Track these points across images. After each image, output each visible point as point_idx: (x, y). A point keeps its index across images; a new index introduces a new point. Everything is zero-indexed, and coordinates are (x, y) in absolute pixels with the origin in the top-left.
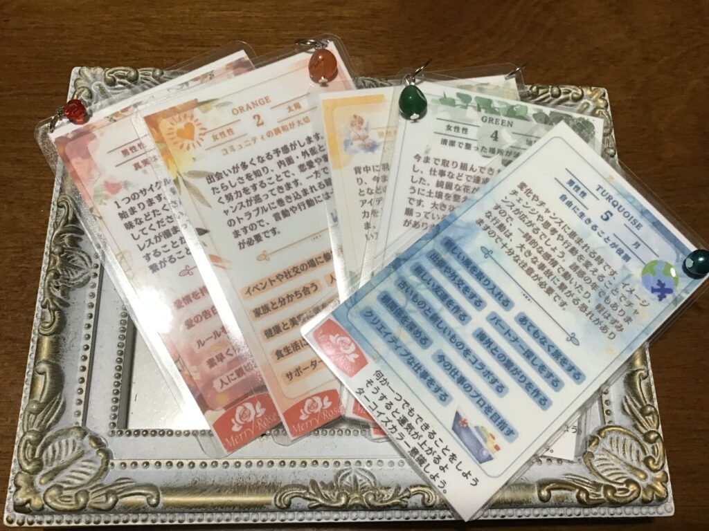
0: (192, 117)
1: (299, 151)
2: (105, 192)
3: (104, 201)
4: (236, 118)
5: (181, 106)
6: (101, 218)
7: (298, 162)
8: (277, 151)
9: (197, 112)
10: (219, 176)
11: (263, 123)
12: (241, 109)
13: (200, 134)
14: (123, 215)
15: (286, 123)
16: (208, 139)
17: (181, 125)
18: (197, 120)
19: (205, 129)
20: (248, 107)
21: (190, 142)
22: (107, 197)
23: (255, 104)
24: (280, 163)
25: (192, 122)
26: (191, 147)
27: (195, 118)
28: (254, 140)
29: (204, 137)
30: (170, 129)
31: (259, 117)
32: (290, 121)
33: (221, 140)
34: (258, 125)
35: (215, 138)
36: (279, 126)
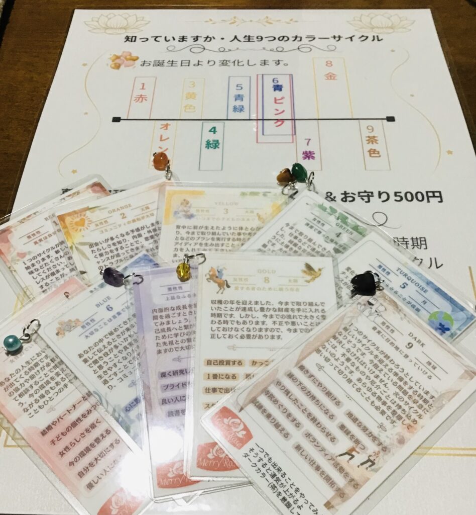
0: (85, 215)
1: (146, 230)
2: (18, 258)
3: (17, 262)
4: (111, 215)
5: (79, 210)
6: (15, 271)
7: (144, 236)
8: (133, 231)
9: (88, 213)
10: (97, 244)
11: (126, 217)
12: (114, 211)
13: (88, 224)
14: (27, 268)
15: (140, 217)
16: (93, 226)
17: (78, 220)
18: (87, 217)
19: (91, 221)
20: (118, 209)
21: (82, 228)
22: (18, 260)
23: (122, 208)
24: (134, 237)
25: (85, 218)
26: (82, 230)
27: (86, 216)
28: (120, 226)
29: (90, 225)
30: (72, 221)
31: (124, 214)
32: (143, 215)
33: (100, 226)
34: (123, 218)
35: (97, 225)
36: (136, 218)
